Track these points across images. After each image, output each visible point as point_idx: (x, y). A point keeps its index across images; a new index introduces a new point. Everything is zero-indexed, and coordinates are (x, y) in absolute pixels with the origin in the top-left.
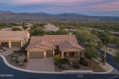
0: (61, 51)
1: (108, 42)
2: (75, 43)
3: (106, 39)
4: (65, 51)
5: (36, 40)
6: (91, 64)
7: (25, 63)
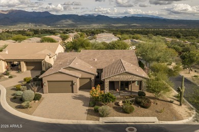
0: (104, 80)
1: (192, 61)
2: (134, 64)
3: (190, 57)
4: (111, 80)
5: (66, 59)
6: (157, 104)
7: (37, 101)
